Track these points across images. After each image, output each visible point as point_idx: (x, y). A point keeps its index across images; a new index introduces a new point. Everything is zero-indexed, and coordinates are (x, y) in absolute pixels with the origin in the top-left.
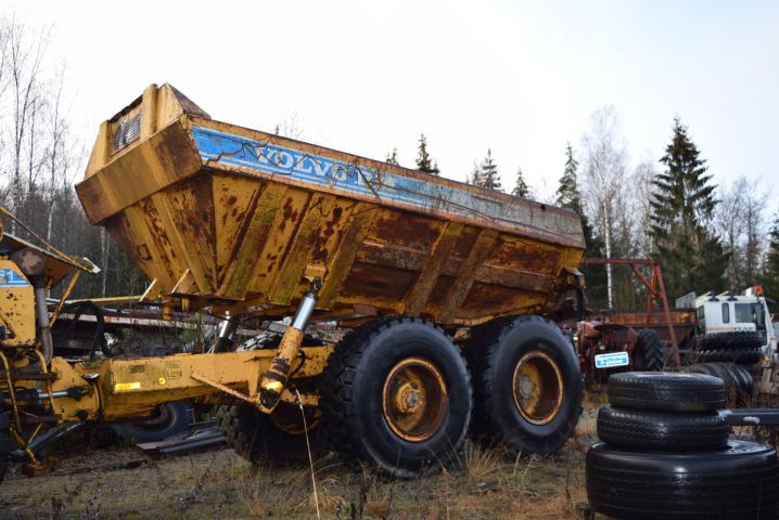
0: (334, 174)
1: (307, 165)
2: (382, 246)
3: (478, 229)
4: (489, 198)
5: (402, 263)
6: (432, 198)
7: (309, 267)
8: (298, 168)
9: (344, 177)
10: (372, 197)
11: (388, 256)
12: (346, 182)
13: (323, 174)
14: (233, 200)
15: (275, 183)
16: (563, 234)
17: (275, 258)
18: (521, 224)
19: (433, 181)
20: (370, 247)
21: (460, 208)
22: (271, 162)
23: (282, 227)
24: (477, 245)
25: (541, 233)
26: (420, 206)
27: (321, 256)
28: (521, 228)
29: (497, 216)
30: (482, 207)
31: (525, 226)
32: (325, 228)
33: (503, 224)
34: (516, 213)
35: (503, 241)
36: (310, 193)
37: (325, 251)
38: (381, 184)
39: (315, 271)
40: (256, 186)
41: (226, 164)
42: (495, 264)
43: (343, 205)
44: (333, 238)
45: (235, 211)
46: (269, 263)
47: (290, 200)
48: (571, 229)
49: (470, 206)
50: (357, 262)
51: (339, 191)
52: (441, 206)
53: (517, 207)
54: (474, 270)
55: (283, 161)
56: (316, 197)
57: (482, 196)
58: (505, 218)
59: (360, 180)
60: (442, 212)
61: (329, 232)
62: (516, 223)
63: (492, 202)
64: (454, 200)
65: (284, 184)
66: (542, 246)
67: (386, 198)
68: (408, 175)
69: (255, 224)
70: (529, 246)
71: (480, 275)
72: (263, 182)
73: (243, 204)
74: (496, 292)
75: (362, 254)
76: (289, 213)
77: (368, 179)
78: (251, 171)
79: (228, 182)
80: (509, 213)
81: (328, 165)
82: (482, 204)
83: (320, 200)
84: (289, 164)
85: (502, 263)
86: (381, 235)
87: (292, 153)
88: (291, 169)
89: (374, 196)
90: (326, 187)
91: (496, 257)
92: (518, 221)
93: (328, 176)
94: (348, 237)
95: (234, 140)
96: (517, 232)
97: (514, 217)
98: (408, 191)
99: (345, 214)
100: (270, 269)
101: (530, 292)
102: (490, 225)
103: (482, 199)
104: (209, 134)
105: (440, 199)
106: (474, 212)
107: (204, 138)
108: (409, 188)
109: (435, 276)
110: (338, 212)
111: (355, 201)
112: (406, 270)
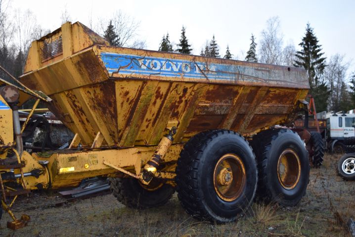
0: (184, 70)
1: (168, 67)
2: (208, 105)
3: (258, 87)
4: (263, 69)
5: (218, 112)
6: (235, 74)
7: (169, 122)
8: (164, 68)
9: (189, 70)
10: (204, 79)
11: (211, 109)
12: (190, 73)
13: (177, 70)
14: (127, 93)
15: (152, 80)
16: (299, 82)
17: (150, 120)
18: (279, 81)
19: (234, 64)
20: (202, 106)
21: (249, 77)
22: (149, 68)
23: (155, 103)
24: (257, 96)
25: (289, 84)
26: (229, 80)
27: (176, 115)
28: (279, 83)
29: (267, 78)
30: (260, 74)
31: (281, 81)
32: (178, 100)
33: (271, 82)
34: (277, 75)
35: (270, 91)
36: (171, 83)
37: (178, 112)
38: (208, 70)
39: (172, 123)
40: (140, 83)
41: (123, 74)
42: (265, 103)
43: (188, 86)
44: (182, 104)
45: (128, 99)
46: (147, 123)
47: (159, 88)
49: (254, 75)
50: (195, 115)
51: (187, 79)
52: (240, 78)
53: (277, 71)
54: (255, 109)
55: (155, 66)
56: (174, 85)
57: (260, 68)
58: (272, 79)
59: (197, 71)
60: (241, 81)
61: (181, 102)
62: (277, 81)
63: (264, 70)
64: (246, 73)
65: (157, 80)
66: (289, 90)
67: (212, 79)
68: (222, 63)
69: (140, 105)
70: (282, 92)
71: (258, 111)
72: (145, 81)
73: (133, 95)
74: (264, 118)
75: (197, 111)
76: (158, 95)
77: (202, 69)
78: (138, 76)
79: (124, 83)
80: (274, 76)
81: (179, 64)
82: (260, 72)
83: (176, 86)
84: (158, 68)
85: (268, 102)
86: (208, 98)
87: (159, 60)
88: (160, 70)
89: (206, 79)
90: (179, 78)
91: (265, 100)
92: (278, 79)
93: (180, 71)
94: (191, 104)
95: (126, 57)
96: (277, 86)
97: (276, 77)
98: (222, 72)
99: (189, 91)
100: (147, 127)
101: (281, 115)
102: (265, 84)
103: (260, 70)
104: (112, 56)
105: (239, 74)
106: (256, 78)
107: (108, 59)
108: (223, 71)
109: (235, 115)
110: (185, 90)
111: (195, 83)
112: (220, 115)
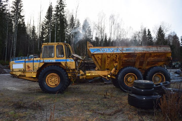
0: (114, 50)
1: (109, 50)
2: (126, 59)
3: (145, 53)
5: (131, 61)
7: (114, 64)
8: (107, 51)
9: (116, 50)
10: (121, 52)
11: (128, 60)
12: (116, 51)
14: (98, 57)
15: (104, 54)
16: (165, 51)
19: (133, 47)
20: (124, 60)
21: (140, 51)
22: (103, 51)
23: (108, 59)
24: (146, 56)
25: (160, 51)
26: (131, 52)
27: (116, 62)
30: (145, 49)
31: (155, 51)
32: (115, 58)
33: (150, 51)
35: (152, 54)
36: (110, 54)
37: (117, 61)
38: (123, 50)
39: (116, 64)
40: (101, 55)
41: (95, 53)
42: (151, 58)
43: (117, 54)
44: (117, 59)
45: (99, 59)
46: (108, 64)
47: (108, 55)
48: (168, 49)
50: (122, 62)
51: (115, 53)
54: (146, 60)
55: (105, 50)
56: (111, 54)
57: (145, 47)
59: (119, 50)
60: (136, 52)
61: (116, 59)
62: (153, 51)
63: (147, 48)
64: (139, 49)
65: (105, 54)
66: (161, 53)
67: (124, 52)
68: (128, 47)
69: (103, 60)
70: (158, 54)
71: (148, 60)
73: (100, 57)
74: (154, 62)
75: (123, 61)
76: (108, 57)
78: (99, 53)
79: (97, 55)
80: (152, 49)
81: (113, 49)
83: (112, 55)
84: (106, 51)
85: (153, 58)
86: (126, 57)
87: (106, 49)
90: (113, 53)
91: (151, 57)
93: (113, 51)
94: (120, 59)
95: (96, 49)
98: (129, 50)
99: (118, 56)
101: (162, 62)
102: (147, 52)
104: (92, 49)
105: (135, 50)
106: (143, 51)
107: (92, 50)
109: (139, 62)
110: (116, 56)
111: (119, 54)
112: (134, 62)
